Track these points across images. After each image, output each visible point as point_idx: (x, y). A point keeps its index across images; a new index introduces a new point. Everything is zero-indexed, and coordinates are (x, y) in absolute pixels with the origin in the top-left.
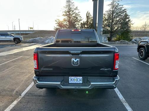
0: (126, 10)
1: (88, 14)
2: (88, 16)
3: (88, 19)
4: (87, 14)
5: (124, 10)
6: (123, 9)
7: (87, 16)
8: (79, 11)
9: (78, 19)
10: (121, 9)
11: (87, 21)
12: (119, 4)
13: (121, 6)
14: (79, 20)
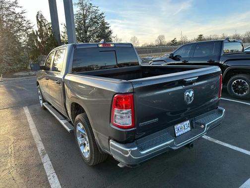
0: (103, 15)
1: (39, 17)
2: (40, 20)
3: (41, 26)
4: (37, 17)
5: (101, 15)
6: (100, 12)
7: (38, 20)
8: (23, 9)
9: (24, 25)
10: (97, 13)
11: (41, 30)
12: (93, 5)
13: (96, 8)
14: (25, 28)
